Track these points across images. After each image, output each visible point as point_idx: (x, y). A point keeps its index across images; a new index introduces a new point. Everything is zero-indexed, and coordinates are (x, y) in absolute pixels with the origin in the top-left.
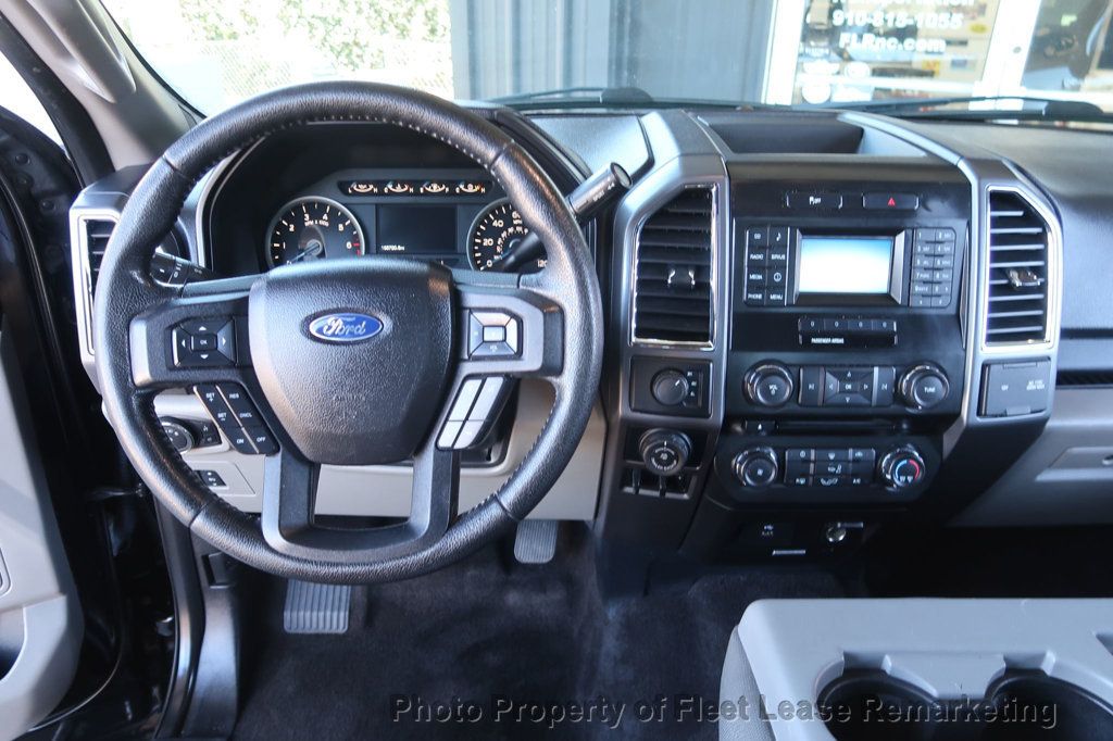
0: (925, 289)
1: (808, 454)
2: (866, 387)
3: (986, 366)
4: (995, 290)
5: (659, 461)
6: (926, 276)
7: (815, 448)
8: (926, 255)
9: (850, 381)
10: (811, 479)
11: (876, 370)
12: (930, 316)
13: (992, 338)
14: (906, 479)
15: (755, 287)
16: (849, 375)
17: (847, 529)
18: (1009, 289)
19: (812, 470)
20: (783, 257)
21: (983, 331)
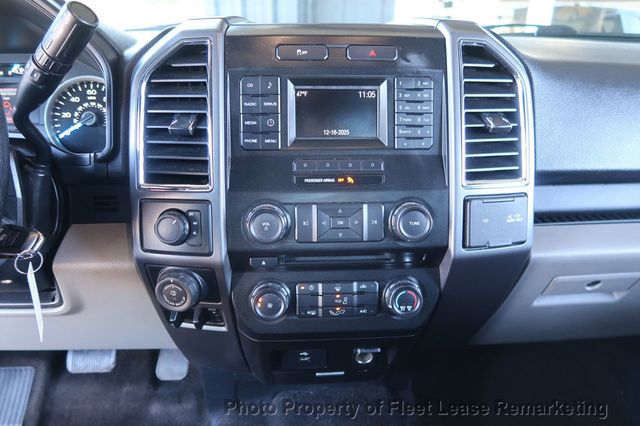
0: (408, 132)
1: (316, 288)
2: (356, 222)
3: (466, 201)
4: (471, 132)
5: (170, 298)
6: (408, 120)
7: (322, 282)
8: (408, 102)
9: (341, 217)
10: (320, 310)
11: (365, 207)
12: (415, 156)
13: (471, 176)
14: (406, 309)
15: (251, 131)
16: (340, 211)
17: (373, 354)
18: (483, 132)
19: (320, 304)
20: (275, 104)
21: (463, 170)
